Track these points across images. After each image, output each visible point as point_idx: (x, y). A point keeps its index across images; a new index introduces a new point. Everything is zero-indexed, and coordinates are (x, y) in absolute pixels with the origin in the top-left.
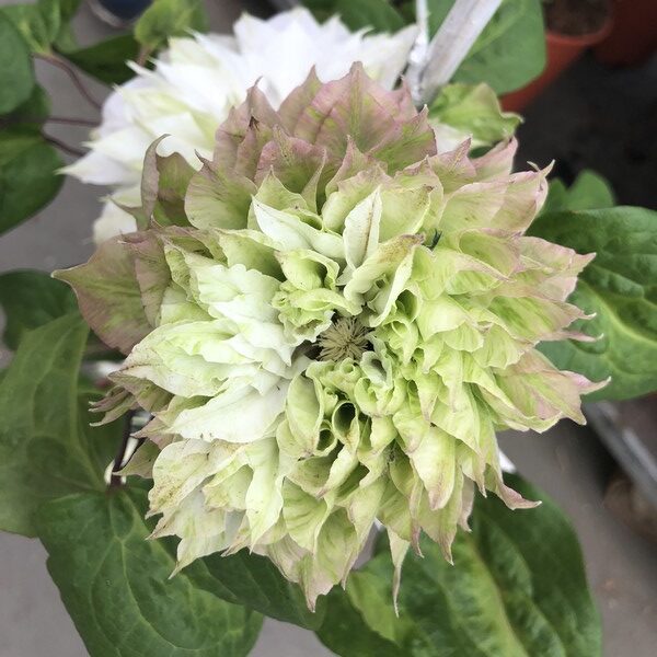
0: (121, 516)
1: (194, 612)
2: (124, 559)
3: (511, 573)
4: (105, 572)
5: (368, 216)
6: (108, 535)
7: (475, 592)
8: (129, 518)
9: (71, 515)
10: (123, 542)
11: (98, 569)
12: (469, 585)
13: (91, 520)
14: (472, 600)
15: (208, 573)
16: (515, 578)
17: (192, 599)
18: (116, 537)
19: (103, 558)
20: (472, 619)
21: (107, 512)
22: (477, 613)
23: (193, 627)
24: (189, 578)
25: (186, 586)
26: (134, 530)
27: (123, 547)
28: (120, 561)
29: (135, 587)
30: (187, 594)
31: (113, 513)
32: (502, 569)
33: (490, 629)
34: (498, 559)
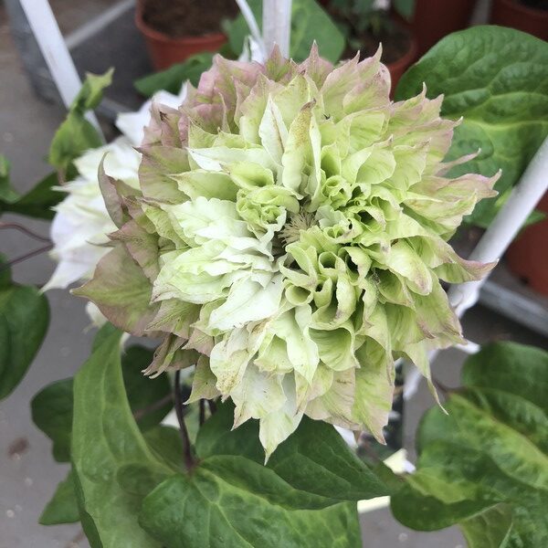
0: (207, 485)
1: (298, 532)
2: (225, 516)
3: (528, 418)
4: (214, 533)
5: (273, 123)
6: (203, 504)
7: (510, 449)
8: (214, 484)
9: (167, 501)
10: (217, 503)
11: (208, 534)
12: (504, 445)
13: (185, 498)
14: (511, 455)
15: (293, 490)
16: (533, 420)
17: (292, 522)
18: (211, 502)
19: (209, 522)
20: (519, 469)
21: (194, 487)
22: (521, 463)
23: (304, 544)
24: (281, 504)
25: (283, 514)
26: (222, 491)
27: (220, 508)
28: (222, 519)
29: (243, 533)
30: (286, 520)
31: (200, 486)
32: (520, 419)
33: (536, 470)
34: (514, 414)
